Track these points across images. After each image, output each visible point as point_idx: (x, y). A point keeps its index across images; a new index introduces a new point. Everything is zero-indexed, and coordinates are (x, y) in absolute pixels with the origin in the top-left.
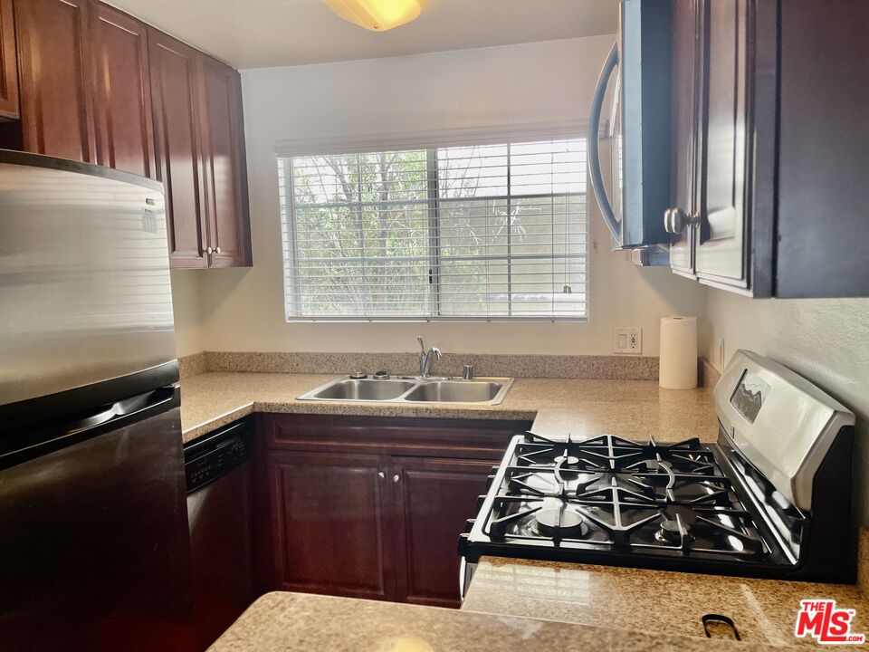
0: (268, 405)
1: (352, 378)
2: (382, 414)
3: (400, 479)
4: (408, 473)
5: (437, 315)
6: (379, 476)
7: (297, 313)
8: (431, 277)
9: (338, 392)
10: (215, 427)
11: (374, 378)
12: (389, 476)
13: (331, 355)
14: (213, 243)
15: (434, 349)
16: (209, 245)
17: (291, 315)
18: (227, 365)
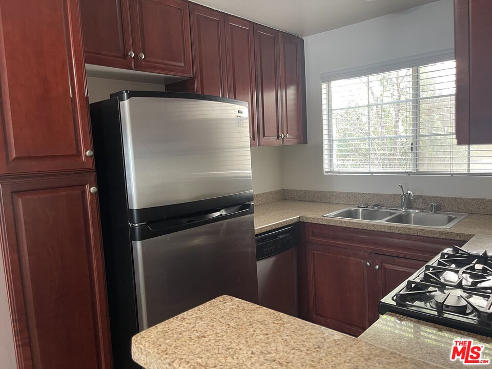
0: (307, 218)
1: (358, 207)
2: (369, 229)
3: (379, 267)
4: (385, 265)
5: (416, 171)
6: (367, 265)
7: (331, 170)
8: (412, 147)
9: (350, 214)
10: (277, 227)
11: (372, 208)
12: (373, 266)
13: (348, 194)
14: (285, 132)
15: (409, 192)
16: (283, 133)
17: (327, 170)
18: (293, 197)
